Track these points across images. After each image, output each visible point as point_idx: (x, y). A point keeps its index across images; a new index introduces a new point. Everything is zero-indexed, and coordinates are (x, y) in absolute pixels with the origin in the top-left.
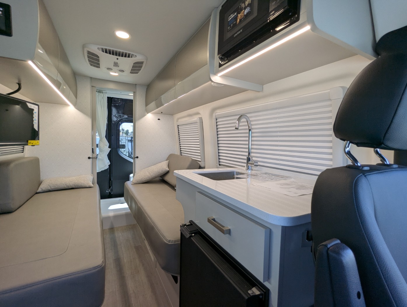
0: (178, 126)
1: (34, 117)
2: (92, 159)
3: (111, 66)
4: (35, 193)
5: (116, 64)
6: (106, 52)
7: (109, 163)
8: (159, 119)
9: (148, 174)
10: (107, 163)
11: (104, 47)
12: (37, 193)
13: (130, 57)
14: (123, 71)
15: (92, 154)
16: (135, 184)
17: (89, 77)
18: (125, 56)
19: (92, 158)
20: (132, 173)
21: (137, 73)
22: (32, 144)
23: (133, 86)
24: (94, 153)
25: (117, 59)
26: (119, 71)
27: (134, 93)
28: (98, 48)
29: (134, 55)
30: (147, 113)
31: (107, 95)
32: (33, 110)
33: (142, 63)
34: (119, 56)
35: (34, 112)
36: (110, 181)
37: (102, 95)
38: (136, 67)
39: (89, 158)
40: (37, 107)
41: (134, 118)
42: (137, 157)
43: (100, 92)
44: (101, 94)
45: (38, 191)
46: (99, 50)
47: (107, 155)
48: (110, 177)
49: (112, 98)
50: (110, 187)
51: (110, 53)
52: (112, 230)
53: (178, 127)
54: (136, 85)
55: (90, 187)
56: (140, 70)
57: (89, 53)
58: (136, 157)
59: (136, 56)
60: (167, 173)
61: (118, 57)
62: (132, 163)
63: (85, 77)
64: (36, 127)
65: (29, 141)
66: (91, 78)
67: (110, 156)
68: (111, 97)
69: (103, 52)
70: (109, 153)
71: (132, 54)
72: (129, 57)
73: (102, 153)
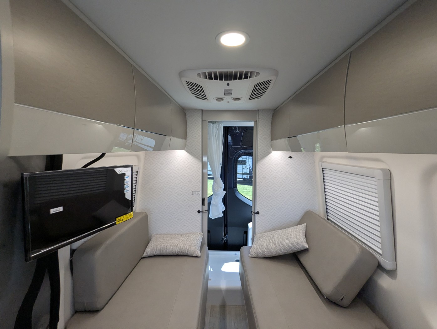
0: (323, 168)
1: (125, 184)
2: (202, 214)
3: (222, 95)
4: (140, 258)
5: (228, 92)
6: (210, 78)
7: (224, 209)
8: (290, 157)
9: (273, 246)
10: (222, 208)
11: (207, 71)
12: (142, 258)
13: (249, 77)
14: (238, 99)
15: (202, 206)
16: (253, 257)
17: (200, 110)
18: (241, 78)
19: (202, 212)
20: (251, 221)
21: (260, 97)
22: (123, 220)
23: (253, 113)
24: (204, 206)
25: (228, 84)
26: (233, 99)
27: (255, 122)
28: (199, 74)
29: (255, 72)
30: (274, 150)
31: (222, 125)
32: (124, 174)
33: (268, 82)
34: (231, 79)
35: (125, 177)
36: (226, 228)
37: (218, 125)
38: (258, 90)
39: (199, 212)
40: (130, 169)
41: (254, 150)
42: (258, 213)
43: (215, 122)
44: (216, 125)
45: (144, 256)
46: (201, 77)
47: (223, 200)
48: (226, 223)
49: (229, 127)
50: (225, 235)
51: (216, 78)
52: (223, 306)
53: (323, 171)
54: (258, 110)
55: (197, 257)
56: (264, 93)
57: (189, 84)
58: (256, 212)
59: (258, 74)
60: (305, 251)
61: (228, 82)
62: (252, 207)
63: (194, 110)
64: (128, 196)
65: (117, 219)
66: (202, 110)
67: (225, 200)
68: (227, 127)
69: (207, 79)
70: (225, 196)
71: (251, 72)
72: (246, 77)
73: (216, 196)
